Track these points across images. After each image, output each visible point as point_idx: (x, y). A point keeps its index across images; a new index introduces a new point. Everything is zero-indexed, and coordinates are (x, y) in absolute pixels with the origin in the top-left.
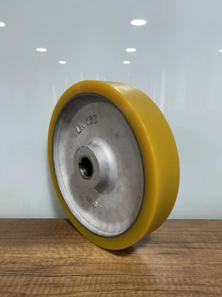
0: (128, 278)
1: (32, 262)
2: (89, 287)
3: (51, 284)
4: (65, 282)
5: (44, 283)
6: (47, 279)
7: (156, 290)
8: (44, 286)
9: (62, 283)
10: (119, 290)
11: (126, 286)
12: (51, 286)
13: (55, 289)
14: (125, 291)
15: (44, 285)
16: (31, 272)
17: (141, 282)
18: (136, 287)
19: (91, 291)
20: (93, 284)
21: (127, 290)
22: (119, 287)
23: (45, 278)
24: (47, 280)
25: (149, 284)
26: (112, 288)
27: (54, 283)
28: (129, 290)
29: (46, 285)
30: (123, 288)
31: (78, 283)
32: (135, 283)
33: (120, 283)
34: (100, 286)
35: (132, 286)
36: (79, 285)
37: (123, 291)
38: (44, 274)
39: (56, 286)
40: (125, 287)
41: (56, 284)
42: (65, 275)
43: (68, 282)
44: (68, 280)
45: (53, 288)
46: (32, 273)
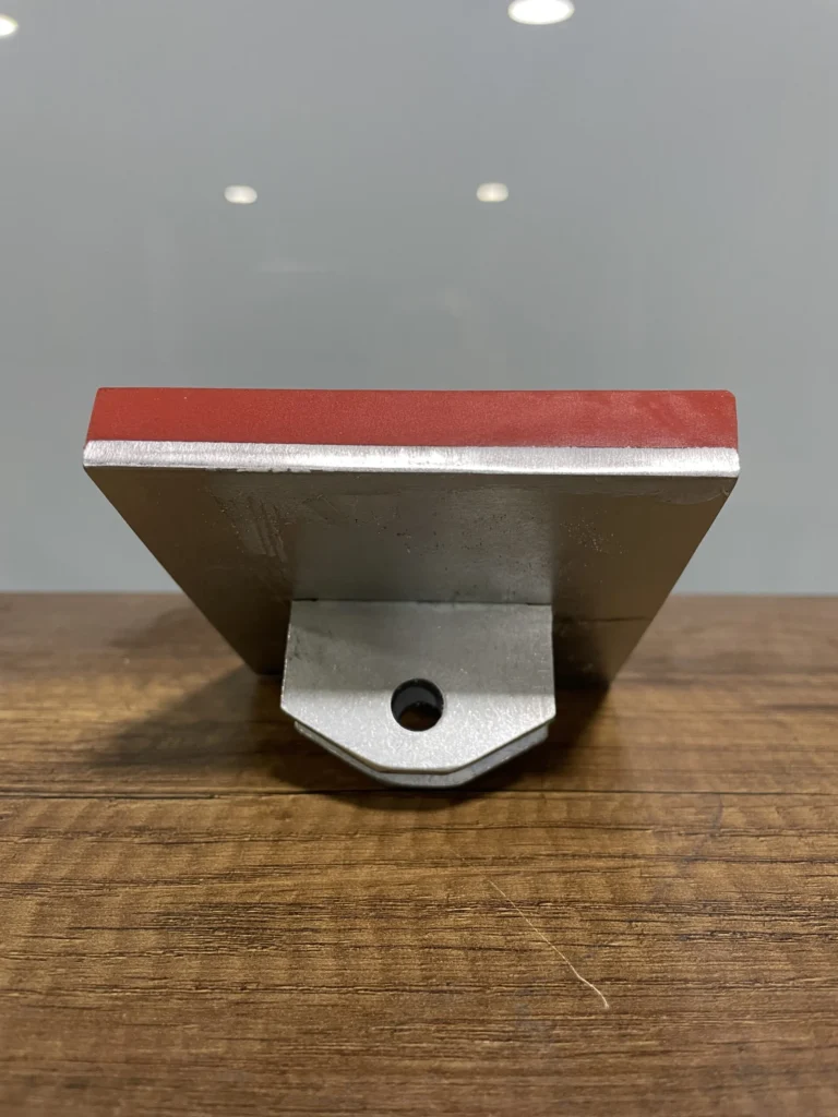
0: (616, 803)
1: (37, 739)
2: (380, 841)
3: (140, 831)
4: (229, 821)
5: (97, 824)
6: (113, 809)
7: (811, 861)
8: (89, 838)
9: (207, 823)
10: (574, 856)
11: (609, 839)
12: (136, 840)
13: (159, 853)
14: (612, 863)
15: (92, 835)
16: (21, 781)
17: (702, 821)
18: (679, 843)
19: (396, 862)
20: (406, 830)
21: (624, 857)
22: (570, 842)
23: (107, 803)
24: (118, 813)
25: (758, 833)
26: (528, 850)
27: (156, 826)
28: (635, 857)
29: (105, 835)
30: (597, 849)
31: (307, 827)
32: (665, 825)
33: (576, 825)
34: (449, 840)
35: (653, 841)
36: (314, 836)
37: (600, 864)
38: (103, 788)
39: (172, 838)
40: (608, 842)
41: (171, 829)
42: (227, 793)
43: (244, 822)
44: (246, 811)
45: (150, 849)
46: (29, 781)
